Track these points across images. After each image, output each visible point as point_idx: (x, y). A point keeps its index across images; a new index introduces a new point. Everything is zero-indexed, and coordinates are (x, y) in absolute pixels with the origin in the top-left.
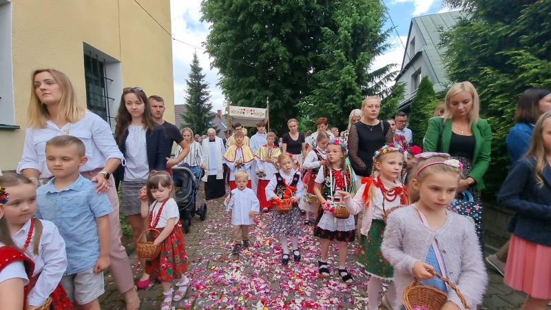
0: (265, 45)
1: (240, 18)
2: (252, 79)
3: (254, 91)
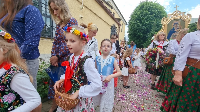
0: (139, 34)
1: (135, 29)
2: (136, 38)
3: (135, 40)
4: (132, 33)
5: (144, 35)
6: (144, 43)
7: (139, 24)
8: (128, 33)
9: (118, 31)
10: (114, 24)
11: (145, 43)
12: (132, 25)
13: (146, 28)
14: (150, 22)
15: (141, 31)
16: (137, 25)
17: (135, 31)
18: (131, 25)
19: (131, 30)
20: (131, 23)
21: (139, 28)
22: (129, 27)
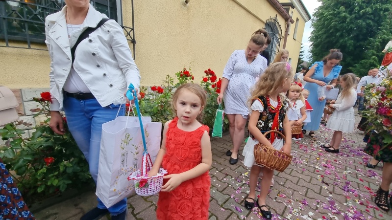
0: (342, 40)
1: (331, 31)
4: (321, 41)
5: (358, 44)
6: (356, 63)
7: (343, 14)
8: (311, 40)
9: (283, 34)
10: (273, 16)
11: (357, 65)
12: (322, 20)
13: (364, 23)
14: (376, 9)
15: (349, 35)
16: (339, 17)
17: (332, 34)
18: (320, 19)
19: (320, 32)
20: (322, 14)
21: (345, 25)
22: (314, 25)
